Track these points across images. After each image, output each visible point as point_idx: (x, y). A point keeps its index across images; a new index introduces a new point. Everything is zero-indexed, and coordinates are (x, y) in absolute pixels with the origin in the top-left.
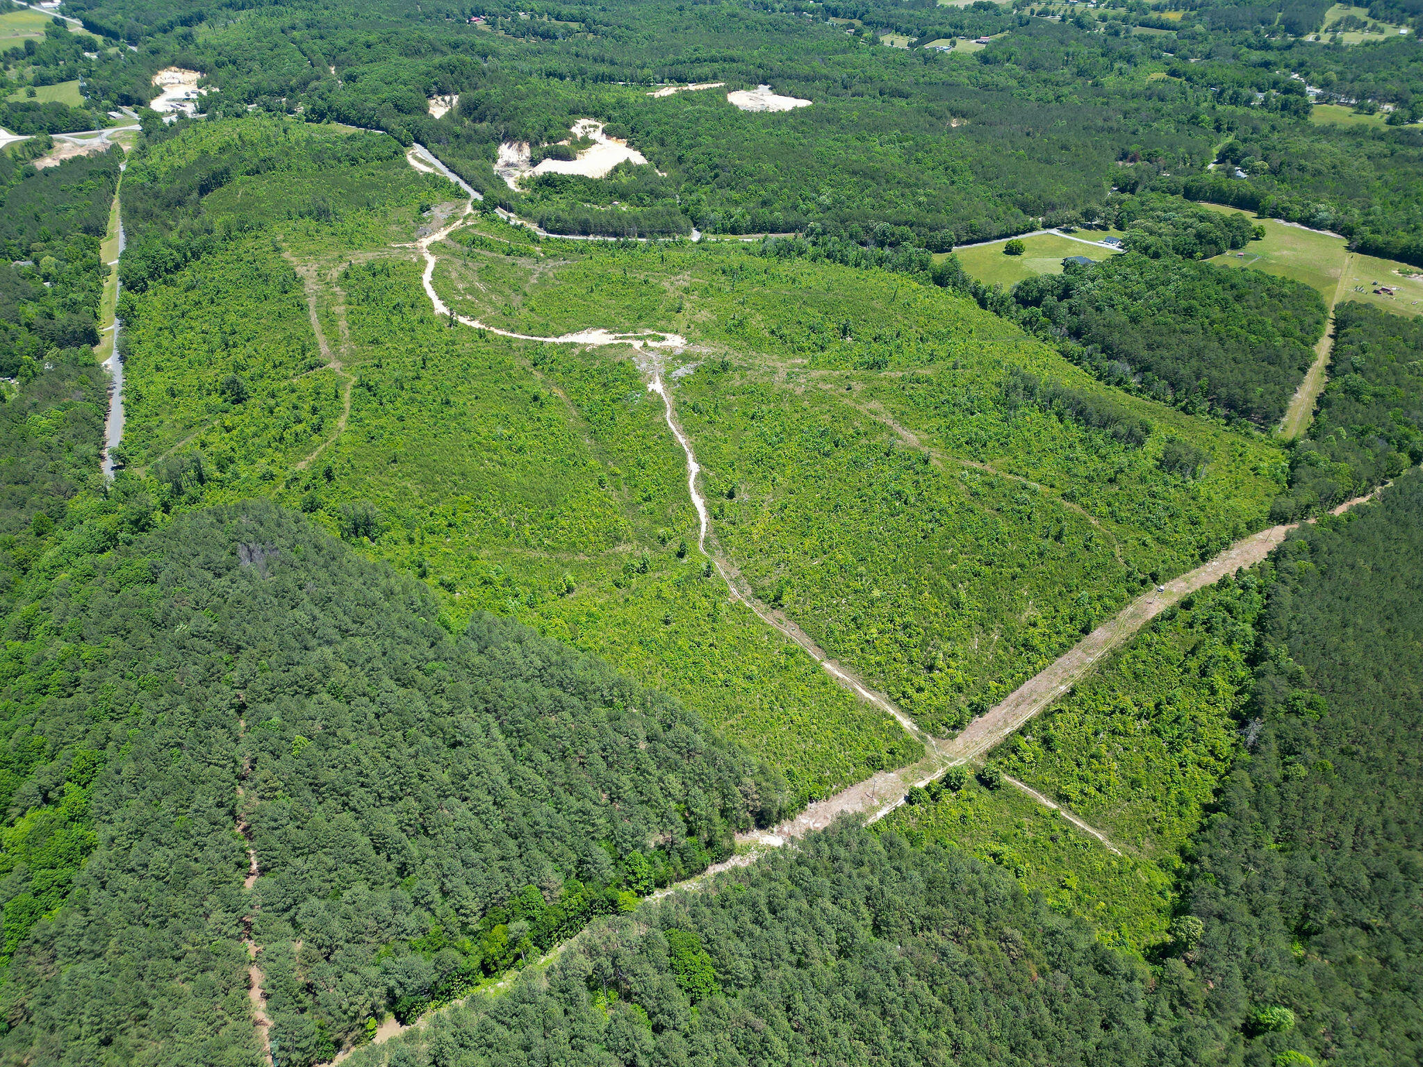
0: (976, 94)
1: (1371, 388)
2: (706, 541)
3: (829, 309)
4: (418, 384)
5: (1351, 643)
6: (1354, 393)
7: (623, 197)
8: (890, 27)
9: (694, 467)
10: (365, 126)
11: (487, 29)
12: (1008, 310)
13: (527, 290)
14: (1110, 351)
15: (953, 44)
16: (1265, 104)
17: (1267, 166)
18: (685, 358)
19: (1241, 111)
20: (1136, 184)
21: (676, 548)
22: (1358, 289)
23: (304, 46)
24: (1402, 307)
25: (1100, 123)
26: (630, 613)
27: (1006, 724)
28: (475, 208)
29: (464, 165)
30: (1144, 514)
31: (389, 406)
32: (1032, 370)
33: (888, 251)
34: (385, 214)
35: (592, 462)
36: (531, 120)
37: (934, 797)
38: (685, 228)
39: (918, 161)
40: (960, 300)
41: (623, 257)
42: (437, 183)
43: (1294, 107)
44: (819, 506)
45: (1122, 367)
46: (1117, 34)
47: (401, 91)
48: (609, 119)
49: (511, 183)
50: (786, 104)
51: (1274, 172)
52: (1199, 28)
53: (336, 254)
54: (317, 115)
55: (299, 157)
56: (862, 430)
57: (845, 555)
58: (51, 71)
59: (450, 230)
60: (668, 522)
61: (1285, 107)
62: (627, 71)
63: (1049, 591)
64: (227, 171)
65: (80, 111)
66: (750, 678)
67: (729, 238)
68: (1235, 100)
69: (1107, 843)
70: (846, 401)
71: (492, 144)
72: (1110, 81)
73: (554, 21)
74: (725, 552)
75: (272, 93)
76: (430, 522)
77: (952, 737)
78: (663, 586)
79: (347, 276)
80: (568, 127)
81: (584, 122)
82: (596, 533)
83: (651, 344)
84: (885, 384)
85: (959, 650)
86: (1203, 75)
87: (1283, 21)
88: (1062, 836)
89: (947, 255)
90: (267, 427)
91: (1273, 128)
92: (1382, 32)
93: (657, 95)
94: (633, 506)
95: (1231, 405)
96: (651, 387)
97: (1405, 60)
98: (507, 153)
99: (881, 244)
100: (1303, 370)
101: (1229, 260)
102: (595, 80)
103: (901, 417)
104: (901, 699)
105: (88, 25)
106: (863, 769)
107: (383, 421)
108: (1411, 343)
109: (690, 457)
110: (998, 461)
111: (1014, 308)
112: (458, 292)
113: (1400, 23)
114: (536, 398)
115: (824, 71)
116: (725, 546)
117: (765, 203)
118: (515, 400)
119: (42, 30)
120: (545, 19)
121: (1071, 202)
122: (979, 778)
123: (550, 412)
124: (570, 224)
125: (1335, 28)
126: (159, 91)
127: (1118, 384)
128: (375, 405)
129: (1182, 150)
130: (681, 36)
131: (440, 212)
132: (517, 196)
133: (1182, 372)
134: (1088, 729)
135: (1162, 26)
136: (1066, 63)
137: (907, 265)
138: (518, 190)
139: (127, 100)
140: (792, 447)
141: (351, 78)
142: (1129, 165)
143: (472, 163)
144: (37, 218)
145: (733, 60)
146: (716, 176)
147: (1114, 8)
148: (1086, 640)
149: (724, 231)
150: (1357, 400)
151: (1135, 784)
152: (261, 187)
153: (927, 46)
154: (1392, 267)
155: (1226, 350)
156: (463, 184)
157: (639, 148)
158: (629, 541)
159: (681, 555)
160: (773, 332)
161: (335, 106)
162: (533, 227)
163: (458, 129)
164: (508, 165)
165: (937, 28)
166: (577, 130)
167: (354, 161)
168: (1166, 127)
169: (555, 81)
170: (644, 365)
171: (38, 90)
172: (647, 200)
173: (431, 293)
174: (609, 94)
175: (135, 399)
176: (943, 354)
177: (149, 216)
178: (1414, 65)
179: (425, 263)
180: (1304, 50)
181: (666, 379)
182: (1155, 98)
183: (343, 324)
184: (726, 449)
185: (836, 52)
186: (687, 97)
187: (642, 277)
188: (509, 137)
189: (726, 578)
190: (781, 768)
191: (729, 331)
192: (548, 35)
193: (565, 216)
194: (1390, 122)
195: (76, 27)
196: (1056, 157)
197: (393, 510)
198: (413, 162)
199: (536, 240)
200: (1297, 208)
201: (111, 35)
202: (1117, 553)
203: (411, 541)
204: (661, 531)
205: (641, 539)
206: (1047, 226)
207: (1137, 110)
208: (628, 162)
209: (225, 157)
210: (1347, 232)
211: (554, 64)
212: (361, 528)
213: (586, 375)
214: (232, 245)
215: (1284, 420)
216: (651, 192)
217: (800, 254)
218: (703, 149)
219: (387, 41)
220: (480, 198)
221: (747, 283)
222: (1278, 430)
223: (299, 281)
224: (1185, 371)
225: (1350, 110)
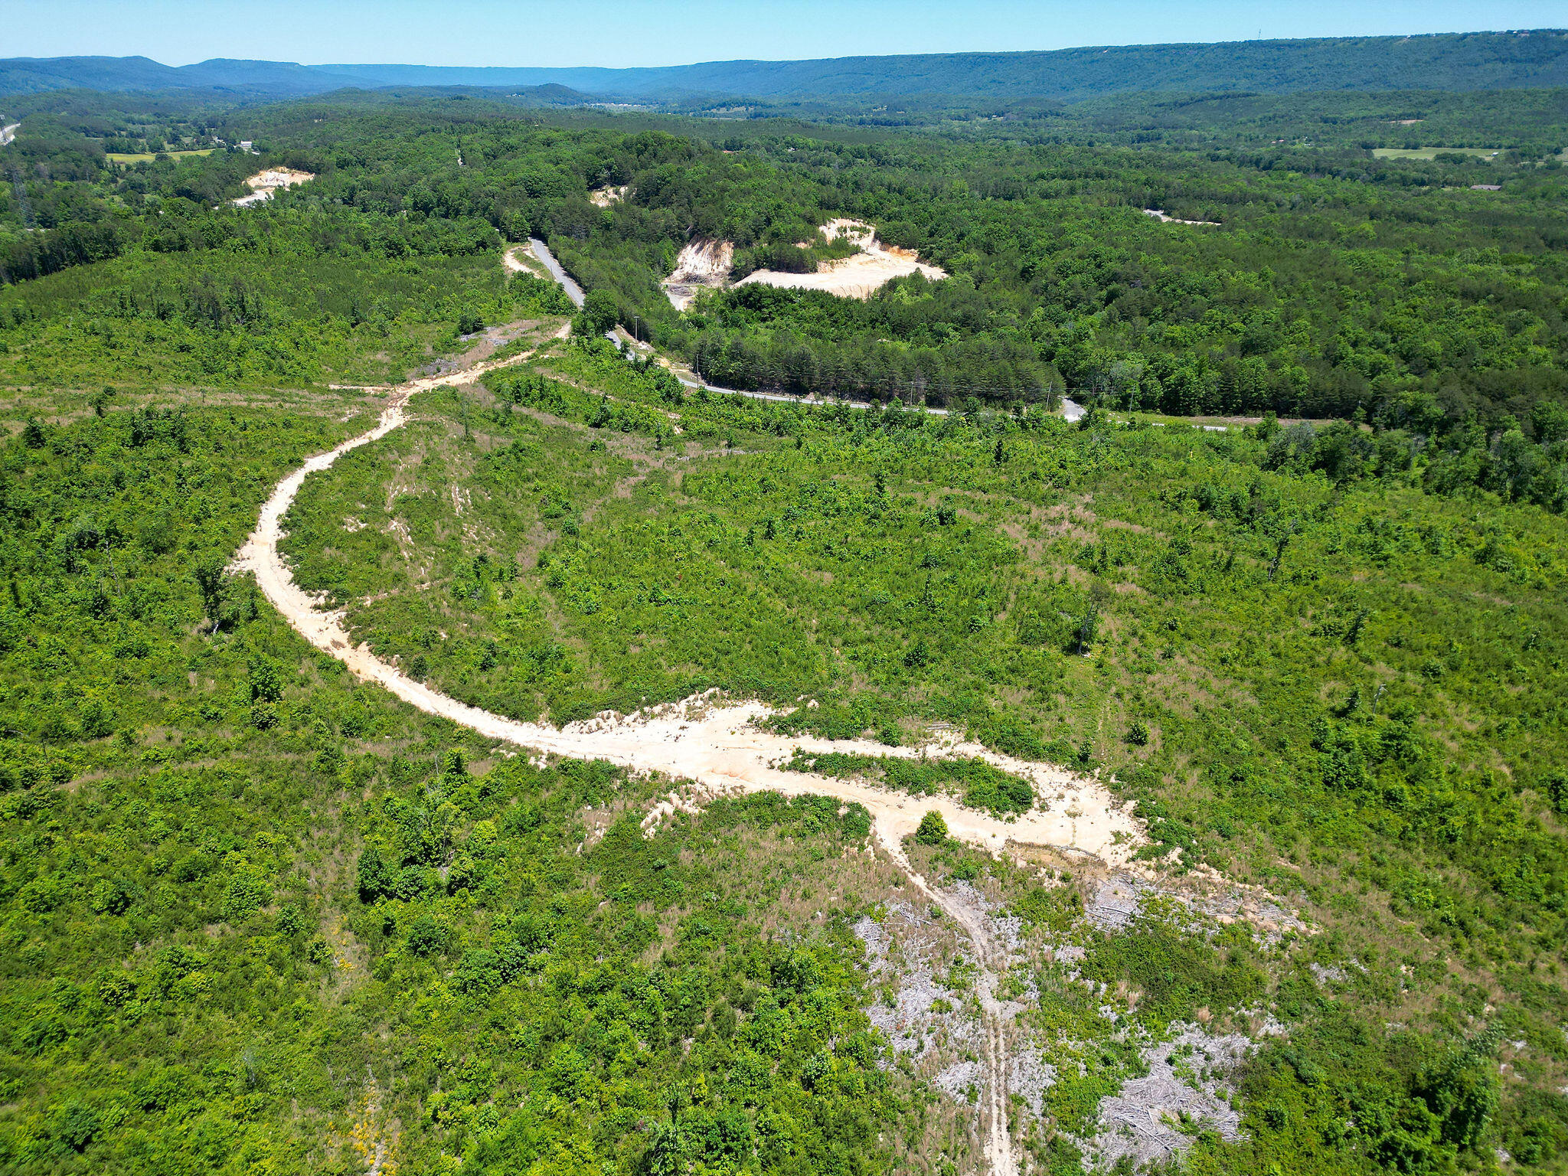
7: (900, 330)
28: (573, 330)
36: (745, 205)
38: (1046, 389)
41: (881, 446)
48: (889, 220)
49: (679, 304)
59: (496, 366)
67: (1159, 421)
71: (669, 244)
80: (812, 225)
81: (843, 222)
98: (692, 259)
126: (244, 191)
132: (675, 318)
138: (683, 309)
146: (1114, 296)
149: (1146, 405)
162: (680, 370)
163: (614, 218)
164: (687, 278)
166: (828, 231)
188: (700, 235)
198: (510, 262)
208: (915, 277)
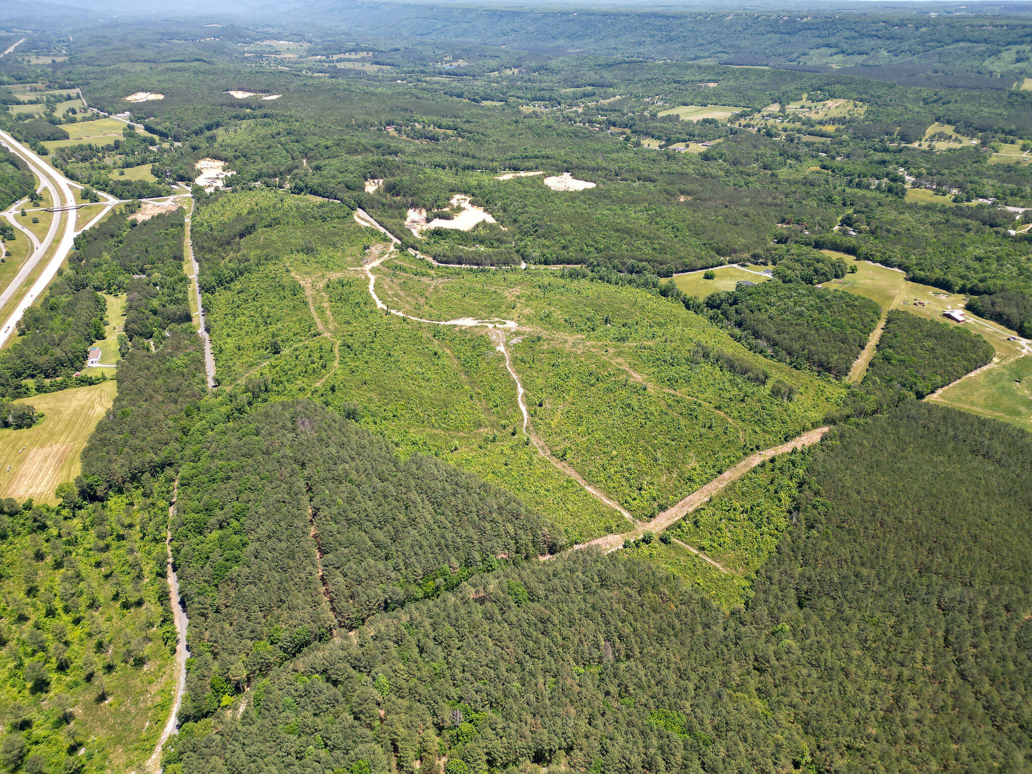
0: (698, 180)
1: (897, 356)
2: (527, 428)
3: (598, 308)
4: (373, 345)
5: (847, 477)
6: (887, 359)
7: (482, 242)
8: (648, 134)
9: (521, 390)
10: (328, 197)
11: (395, 134)
12: (702, 311)
13: (427, 295)
14: (756, 335)
15: (687, 146)
16: (878, 188)
17: (868, 228)
18: (517, 334)
19: (860, 192)
20: (787, 238)
21: (511, 431)
22: (905, 303)
23: (287, 146)
24: (928, 313)
25: (770, 200)
26: (487, 460)
27: (676, 515)
28: (396, 248)
29: (390, 222)
30: (757, 417)
31: (360, 356)
32: (711, 344)
33: (634, 276)
34: (344, 250)
35: (466, 387)
36: (428, 196)
37: (637, 546)
38: (517, 260)
39: (657, 223)
40: (676, 305)
41: (481, 277)
42: (373, 233)
43: (896, 190)
44: (588, 411)
45: (762, 343)
46: (792, 141)
47: (349, 177)
48: (473, 195)
49: (415, 233)
50: (579, 185)
51: (872, 232)
52: (845, 137)
53: (320, 274)
54: (297, 190)
55: (293, 217)
56: (612, 373)
57: (599, 435)
58: (131, 160)
59: (382, 260)
60: (507, 418)
61: (890, 190)
62: (483, 163)
63: (704, 454)
64: (254, 226)
65: (157, 185)
66: (548, 490)
68: (859, 185)
69: (721, 568)
70: (604, 358)
71: (404, 209)
72: (783, 173)
73: (437, 129)
74: (537, 433)
75: (269, 176)
76: (385, 414)
77: (649, 521)
78: (504, 448)
79: (328, 286)
80: (449, 200)
81: (458, 196)
82: (469, 422)
83: (498, 326)
84: (626, 349)
85: (655, 480)
86: (842, 169)
87: (899, 134)
88: (698, 564)
89: (669, 279)
90: (296, 366)
91: (880, 204)
92: (961, 142)
93: (501, 178)
94: (487, 410)
95: (821, 365)
96: (498, 348)
97: (970, 161)
98: (412, 214)
99: (631, 272)
100: (863, 348)
101: (834, 285)
102: (464, 169)
103: (634, 367)
104: (625, 504)
105: (148, 129)
106: (602, 532)
107: (357, 363)
108: (924, 333)
109: (519, 385)
110: (684, 390)
111: (705, 310)
112: (389, 296)
113: (973, 136)
114: (436, 354)
115: (604, 165)
116: (537, 431)
117: (564, 248)
118: (424, 354)
119: (121, 132)
120: (431, 128)
121: (747, 248)
122: (661, 539)
123: (444, 361)
124: (452, 258)
125: (932, 138)
126: (200, 173)
127: (760, 353)
128: (352, 355)
129: (819, 218)
130: (516, 140)
131: (376, 249)
132: (420, 241)
133: (795, 346)
134: (717, 518)
135: (822, 135)
136: (757, 160)
137: (646, 285)
138: (420, 237)
139: (182, 178)
140: (574, 381)
141: (318, 168)
142: (784, 226)
143: (393, 221)
144: (147, 251)
145: (548, 158)
146: (536, 231)
147: (793, 122)
148: (720, 477)
149: (540, 263)
150: (889, 363)
151: (738, 542)
152: (273, 234)
153: (670, 147)
154: (929, 290)
155: (819, 335)
156: (388, 234)
157: (491, 213)
158: (486, 426)
159: (513, 434)
160: (566, 321)
161: (310, 184)
162: (430, 259)
163: (384, 201)
164: (413, 222)
165: (678, 135)
166: (454, 202)
167: (324, 220)
168: (812, 203)
169: (440, 170)
170: (494, 337)
171: (126, 170)
172: (496, 244)
173: (374, 296)
174: (473, 178)
175: (219, 352)
176: (660, 334)
177: (211, 251)
178: (975, 165)
179: (368, 279)
180: (909, 153)
181: (506, 345)
182: (808, 185)
183: (328, 313)
184: (538, 381)
185: (612, 152)
186: (519, 181)
187: (493, 289)
188: (414, 206)
189: (537, 446)
190: (562, 528)
191: (542, 319)
192: (434, 139)
193: (448, 253)
194: (955, 201)
195: (140, 130)
196: (740, 221)
197: (366, 408)
198: (358, 220)
199: (431, 267)
200: (878, 254)
201: (163, 135)
202: (741, 435)
203: (375, 423)
204: (503, 422)
205: (493, 426)
206: (730, 262)
207: (794, 192)
208: (484, 221)
209: (251, 217)
210: (906, 269)
211: (438, 158)
212: (351, 415)
213: (463, 342)
214: (262, 268)
215: (850, 374)
216: (498, 240)
217: (584, 277)
218: (529, 215)
219: (338, 145)
220: (399, 242)
221: (552, 293)
222: (846, 380)
223: (303, 289)
224: (796, 346)
225: (931, 192)
